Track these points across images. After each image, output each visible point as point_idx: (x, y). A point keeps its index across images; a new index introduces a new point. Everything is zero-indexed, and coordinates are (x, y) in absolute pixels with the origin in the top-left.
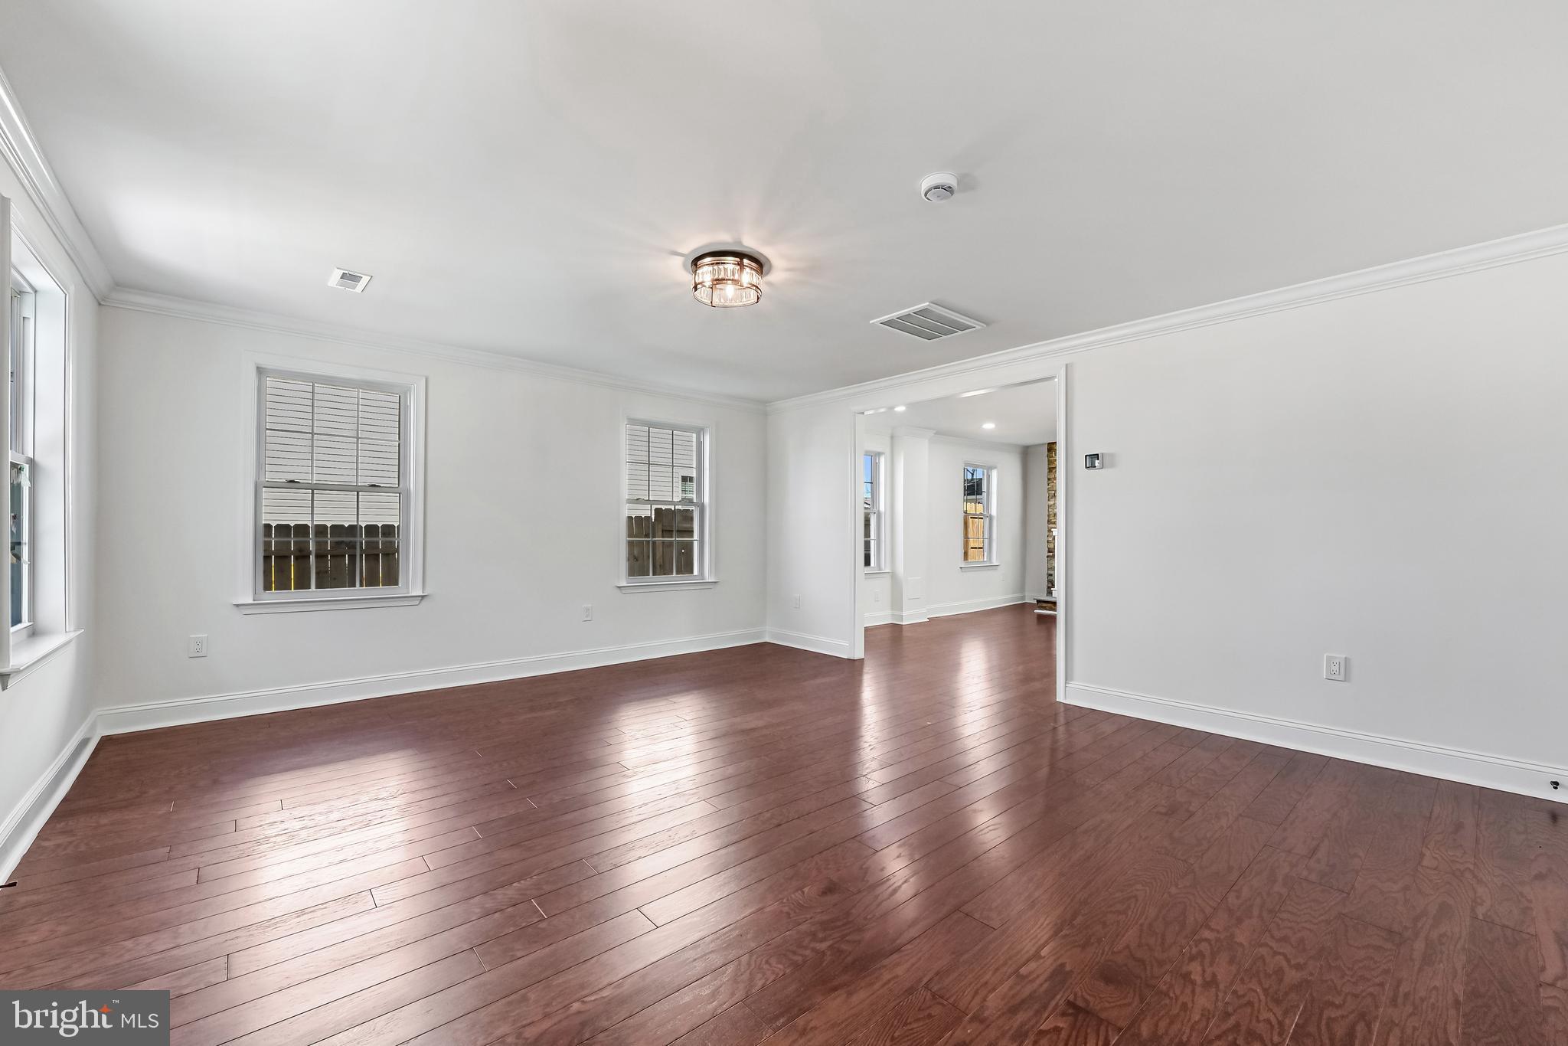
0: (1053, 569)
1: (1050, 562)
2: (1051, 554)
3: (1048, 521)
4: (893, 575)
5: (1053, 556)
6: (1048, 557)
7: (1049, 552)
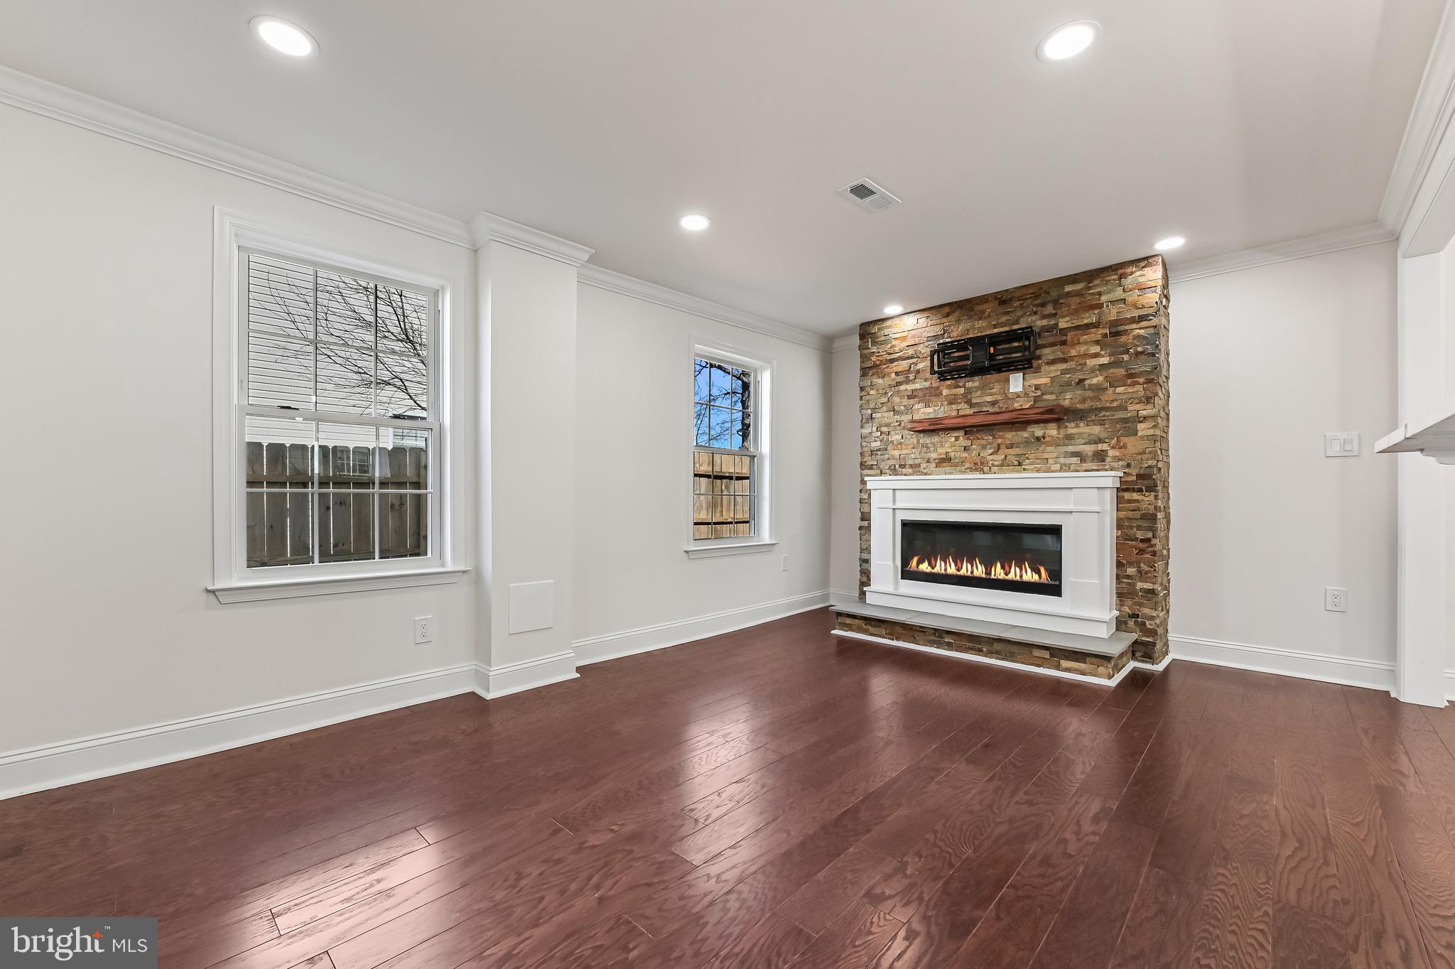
0: (868, 550)
1: (865, 538)
2: (865, 524)
3: (862, 464)
4: (475, 576)
5: (869, 528)
6: (860, 528)
7: (863, 519)
